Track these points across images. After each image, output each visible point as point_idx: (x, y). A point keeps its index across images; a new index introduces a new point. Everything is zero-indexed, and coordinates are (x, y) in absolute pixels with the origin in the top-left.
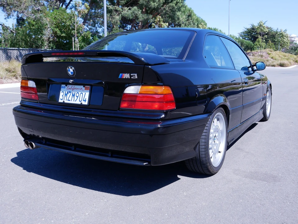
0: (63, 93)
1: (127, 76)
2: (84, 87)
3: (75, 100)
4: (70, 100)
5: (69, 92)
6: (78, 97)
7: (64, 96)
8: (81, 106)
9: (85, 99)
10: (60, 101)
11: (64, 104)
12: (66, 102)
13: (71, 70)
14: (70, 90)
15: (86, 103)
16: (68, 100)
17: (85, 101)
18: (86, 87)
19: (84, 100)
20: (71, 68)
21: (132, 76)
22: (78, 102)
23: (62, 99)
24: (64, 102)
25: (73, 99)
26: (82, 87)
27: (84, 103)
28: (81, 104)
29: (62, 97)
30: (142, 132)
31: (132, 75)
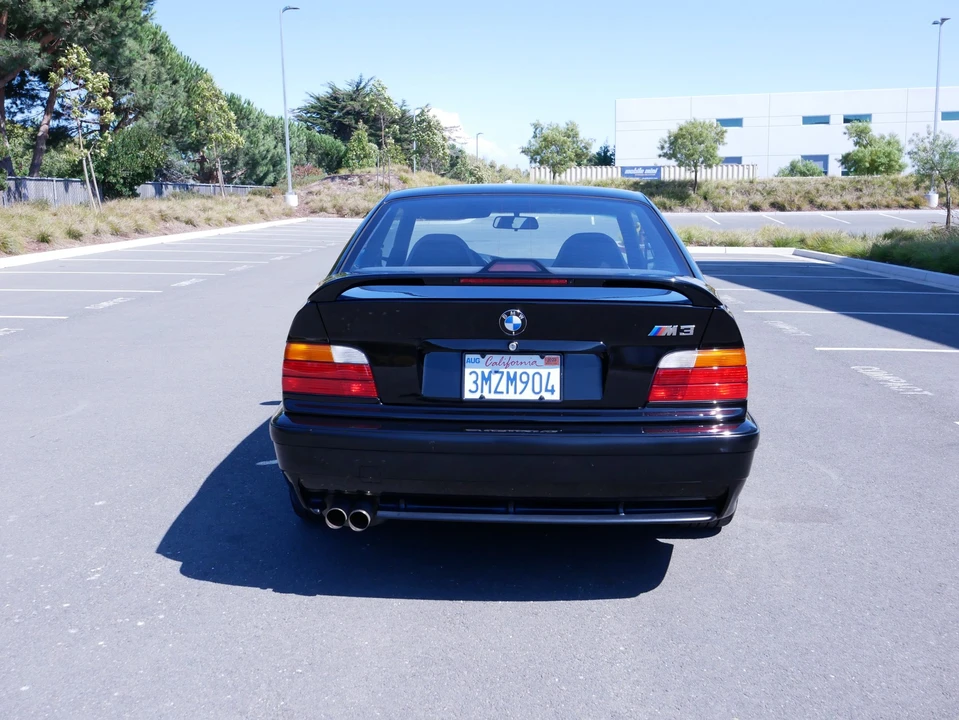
0: (474, 376)
1: (670, 330)
2: (542, 357)
3: (519, 391)
4: (502, 393)
5: (496, 372)
6: (526, 383)
7: (479, 382)
8: (541, 404)
9: (549, 388)
10: (468, 395)
11: (482, 404)
12: (489, 396)
13: (517, 320)
14: (496, 368)
15: (556, 397)
16: (496, 392)
17: (552, 391)
18: (549, 359)
19: (547, 390)
20: (517, 315)
21: (682, 331)
22: (529, 395)
23: (474, 389)
24: (482, 397)
25: (511, 388)
26: (536, 358)
27: (548, 397)
28: (541, 398)
29: (475, 386)
30: (722, 450)
31: (682, 327)
